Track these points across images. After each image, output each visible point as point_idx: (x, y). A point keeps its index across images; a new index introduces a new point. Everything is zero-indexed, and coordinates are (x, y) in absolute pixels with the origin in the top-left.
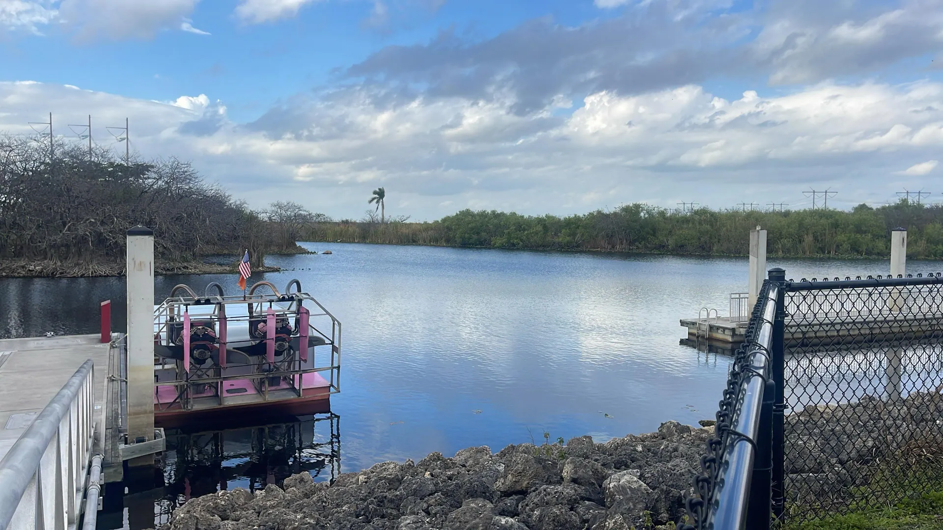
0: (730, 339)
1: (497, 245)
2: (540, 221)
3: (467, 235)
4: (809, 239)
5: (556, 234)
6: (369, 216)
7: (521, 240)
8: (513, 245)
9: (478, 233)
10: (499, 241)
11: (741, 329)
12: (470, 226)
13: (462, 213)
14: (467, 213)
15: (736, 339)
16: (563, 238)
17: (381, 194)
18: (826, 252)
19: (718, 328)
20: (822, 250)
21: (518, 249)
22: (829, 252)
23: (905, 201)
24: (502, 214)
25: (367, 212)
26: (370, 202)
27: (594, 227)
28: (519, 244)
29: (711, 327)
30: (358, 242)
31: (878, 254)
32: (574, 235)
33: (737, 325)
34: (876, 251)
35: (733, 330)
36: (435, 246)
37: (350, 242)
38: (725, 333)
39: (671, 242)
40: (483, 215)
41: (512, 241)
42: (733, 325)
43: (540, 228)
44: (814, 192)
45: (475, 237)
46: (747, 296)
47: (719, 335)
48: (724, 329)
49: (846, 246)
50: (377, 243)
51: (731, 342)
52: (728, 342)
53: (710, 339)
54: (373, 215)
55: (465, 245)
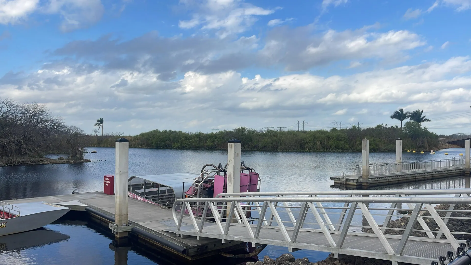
0: (356, 184)
1: (175, 147)
2: (196, 135)
3: (159, 143)
4: (319, 144)
5: (206, 142)
6: (94, 132)
7: (188, 145)
8: (184, 147)
9: (164, 141)
10: (176, 145)
11: (361, 180)
12: (160, 138)
13: (154, 131)
14: (157, 131)
15: (358, 184)
16: (209, 143)
17: (101, 121)
18: (326, 149)
19: (350, 180)
20: (324, 148)
21: (186, 149)
22: (327, 149)
23: (354, 127)
24: (175, 132)
25: (93, 130)
26: (95, 125)
27: (223, 138)
28: (187, 146)
29: (347, 180)
30: (97, 147)
31: (347, 150)
32: (214, 142)
33: (359, 178)
34: (345, 148)
35: (358, 180)
36: (141, 148)
37: (92, 147)
38: (354, 181)
39: (260, 145)
40: (165, 132)
41: (183, 145)
42: (357, 178)
43: (197, 139)
44: (299, 122)
45: (163, 143)
46: (362, 166)
47: (351, 183)
48: (353, 180)
49: (334, 146)
50: (108, 147)
51: (356, 185)
52: (355, 185)
53: (346, 184)
54: (97, 132)
55: (158, 147)
